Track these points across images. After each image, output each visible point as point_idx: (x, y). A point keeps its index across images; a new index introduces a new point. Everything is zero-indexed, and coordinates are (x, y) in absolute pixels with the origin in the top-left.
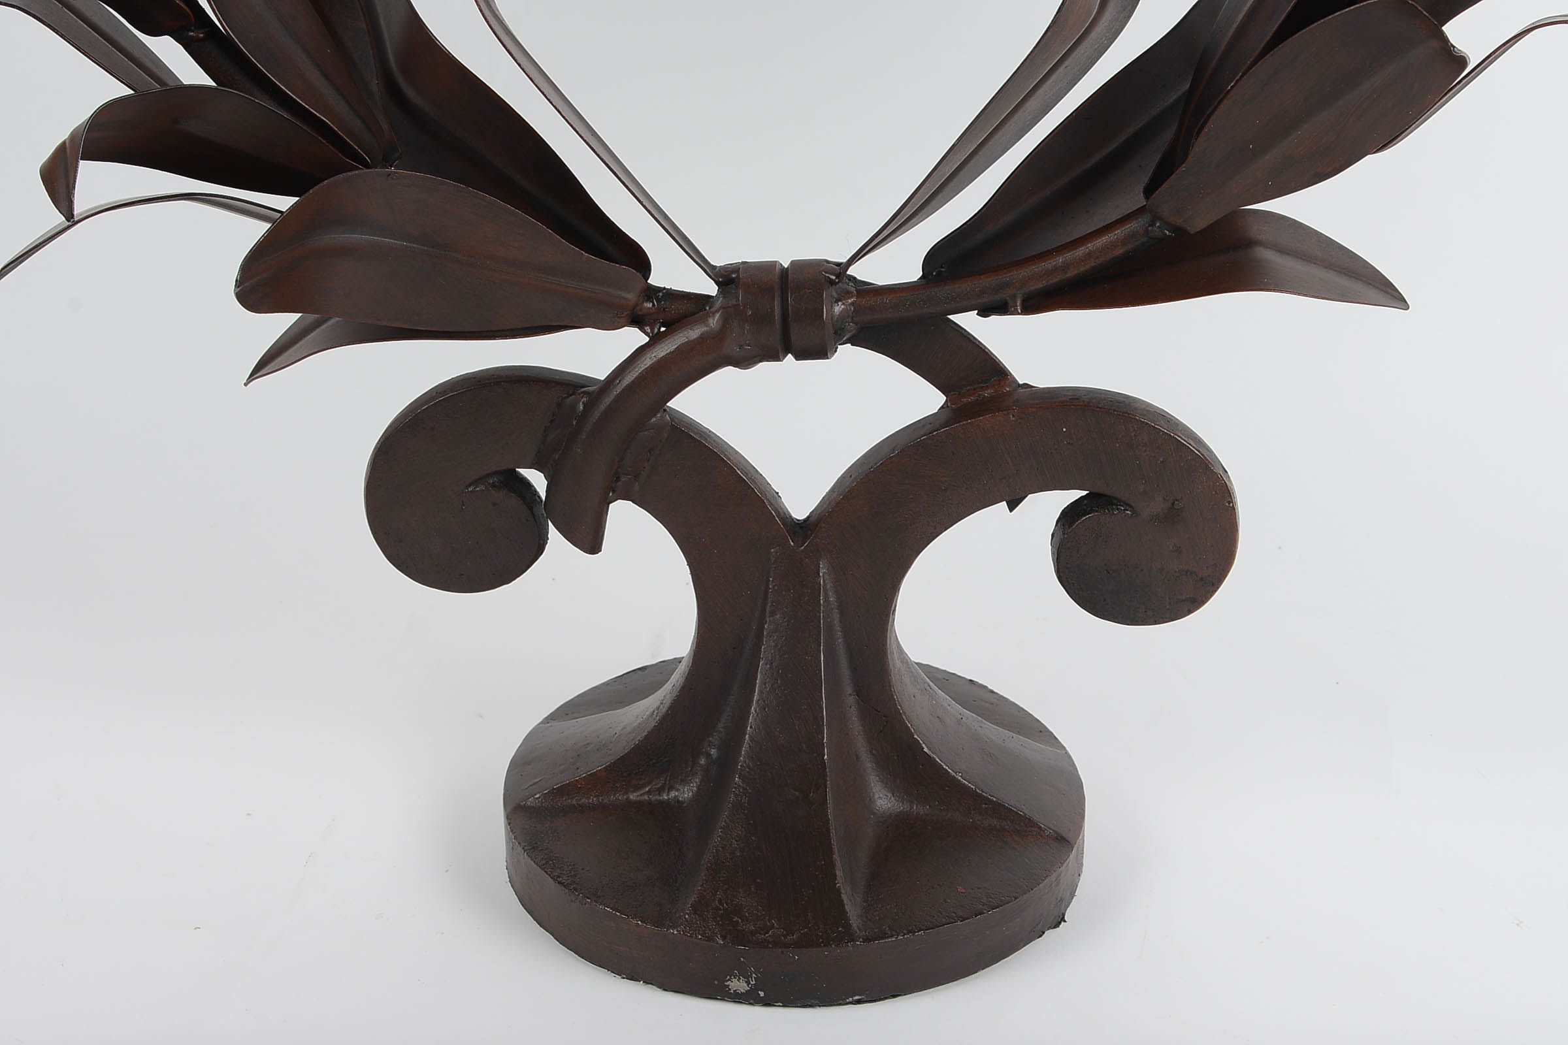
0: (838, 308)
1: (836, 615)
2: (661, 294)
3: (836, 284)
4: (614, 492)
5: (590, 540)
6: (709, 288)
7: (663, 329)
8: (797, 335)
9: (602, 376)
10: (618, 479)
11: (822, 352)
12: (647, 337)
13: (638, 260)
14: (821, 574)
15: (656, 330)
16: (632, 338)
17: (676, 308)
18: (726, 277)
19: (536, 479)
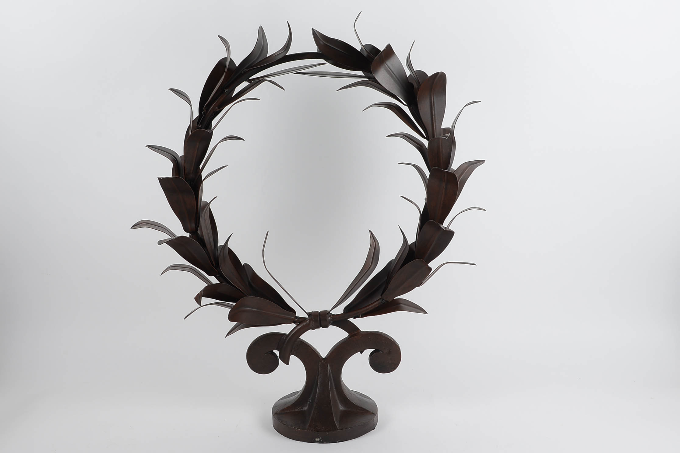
0: (330, 319)
1: (331, 374)
2: (298, 318)
3: (328, 315)
4: (291, 354)
5: (287, 362)
6: (307, 316)
7: (298, 324)
8: (322, 324)
9: (288, 333)
10: (292, 351)
11: (327, 326)
12: (296, 325)
13: (294, 312)
14: (328, 367)
16: (293, 325)
17: (301, 320)
18: (311, 315)
19: (277, 352)
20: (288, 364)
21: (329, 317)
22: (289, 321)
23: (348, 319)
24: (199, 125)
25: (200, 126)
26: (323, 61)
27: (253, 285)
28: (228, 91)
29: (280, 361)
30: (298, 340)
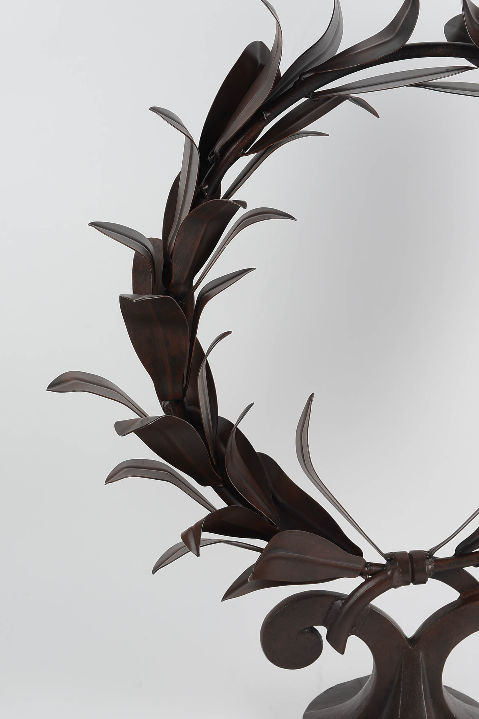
0: (430, 567)
2: (369, 564)
3: (429, 559)
4: (351, 632)
6: (384, 561)
7: (370, 577)
8: (417, 577)
9: (348, 593)
10: (352, 628)
11: (424, 582)
12: (364, 579)
14: (420, 657)
15: (367, 577)
16: (360, 580)
18: (391, 558)
19: (322, 630)
20: (342, 652)
21: (429, 565)
22: (351, 573)
23: (464, 568)
24: (205, 186)
25: (207, 187)
26: (463, 62)
27: (280, 499)
28: (269, 116)
29: (326, 645)
30: (366, 607)
